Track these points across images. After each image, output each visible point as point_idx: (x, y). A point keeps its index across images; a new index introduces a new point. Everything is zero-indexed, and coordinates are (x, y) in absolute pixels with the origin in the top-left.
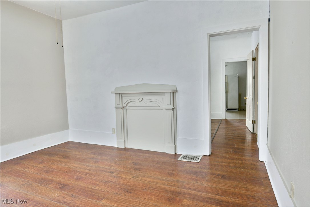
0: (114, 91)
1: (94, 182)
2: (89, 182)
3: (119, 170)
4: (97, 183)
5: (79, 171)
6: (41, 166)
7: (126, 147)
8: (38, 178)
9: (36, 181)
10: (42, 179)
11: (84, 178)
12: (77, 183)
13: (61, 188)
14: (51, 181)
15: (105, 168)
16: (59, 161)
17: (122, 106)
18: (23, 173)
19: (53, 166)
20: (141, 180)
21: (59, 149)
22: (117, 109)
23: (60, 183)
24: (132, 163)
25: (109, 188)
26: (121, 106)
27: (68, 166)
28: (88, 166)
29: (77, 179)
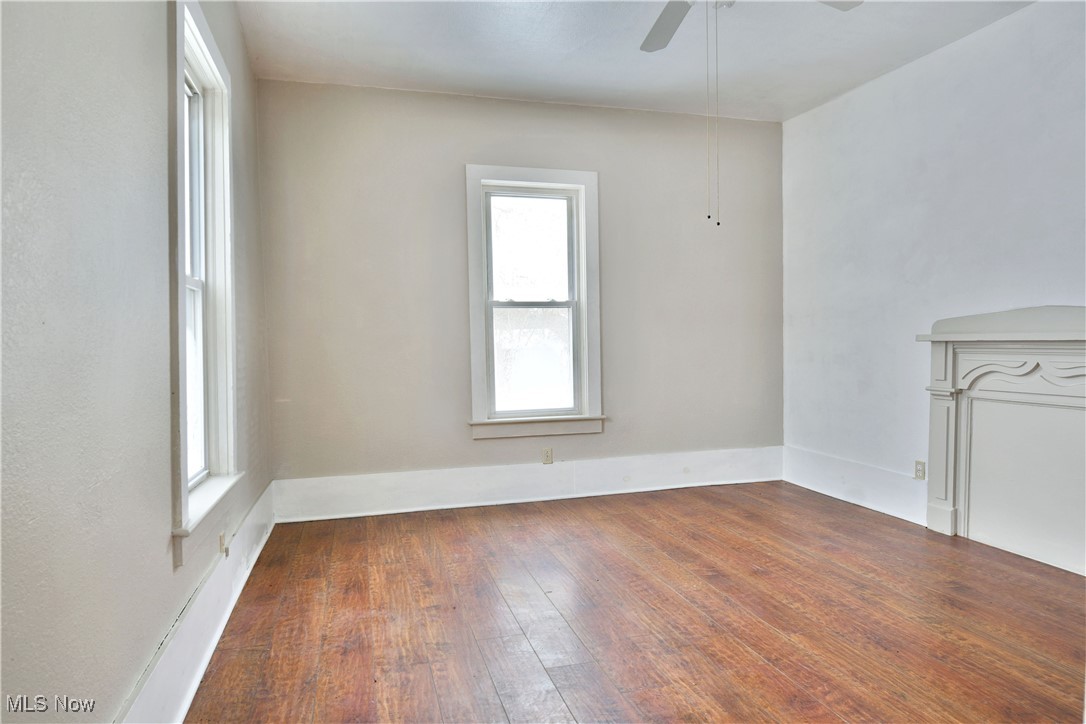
0: (930, 333)
1: (796, 590)
2: (783, 586)
3: (891, 587)
4: (803, 596)
5: (769, 557)
6: (687, 521)
7: (961, 533)
8: (670, 544)
9: (663, 548)
10: (678, 548)
11: (773, 576)
12: (751, 580)
13: (709, 578)
14: (696, 557)
15: (846, 570)
16: (733, 522)
17: (953, 387)
18: (645, 525)
19: (712, 529)
20: (944, 633)
21: (746, 494)
22: (936, 395)
23: (711, 567)
24: (951, 582)
25: (827, 618)
26: (948, 387)
27: (748, 537)
28: (801, 552)
29: (755, 573)
